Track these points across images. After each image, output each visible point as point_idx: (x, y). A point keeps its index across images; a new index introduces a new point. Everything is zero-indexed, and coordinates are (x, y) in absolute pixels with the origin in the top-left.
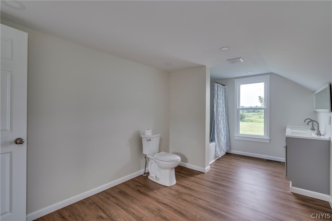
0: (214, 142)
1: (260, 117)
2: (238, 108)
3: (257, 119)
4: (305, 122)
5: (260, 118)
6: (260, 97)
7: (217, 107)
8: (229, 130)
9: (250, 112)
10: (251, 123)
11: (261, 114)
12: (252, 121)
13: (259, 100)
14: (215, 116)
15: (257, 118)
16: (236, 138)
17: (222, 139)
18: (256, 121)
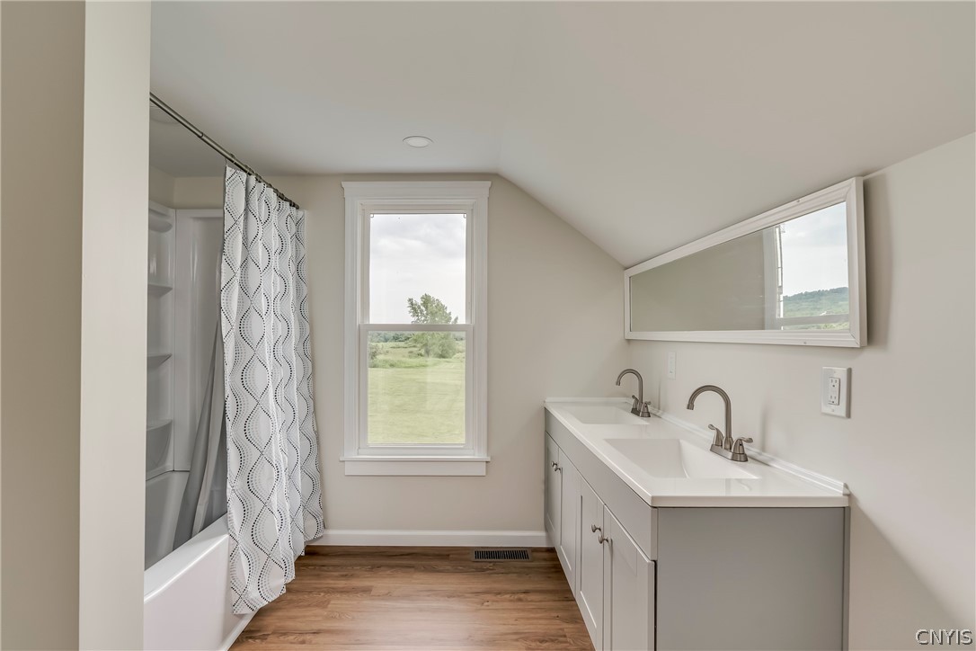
0: (221, 534)
1: (411, 352)
2: (359, 321)
3: (404, 359)
4: (618, 383)
5: (410, 357)
6: (410, 300)
7: (243, 317)
8: (317, 433)
9: (386, 340)
10: (391, 370)
11: (414, 346)
12: (392, 366)
13: (409, 309)
14: (228, 369)
15: (404, 356)
16: (350, 469)
17: (274, 499)
18: (403, 365)
